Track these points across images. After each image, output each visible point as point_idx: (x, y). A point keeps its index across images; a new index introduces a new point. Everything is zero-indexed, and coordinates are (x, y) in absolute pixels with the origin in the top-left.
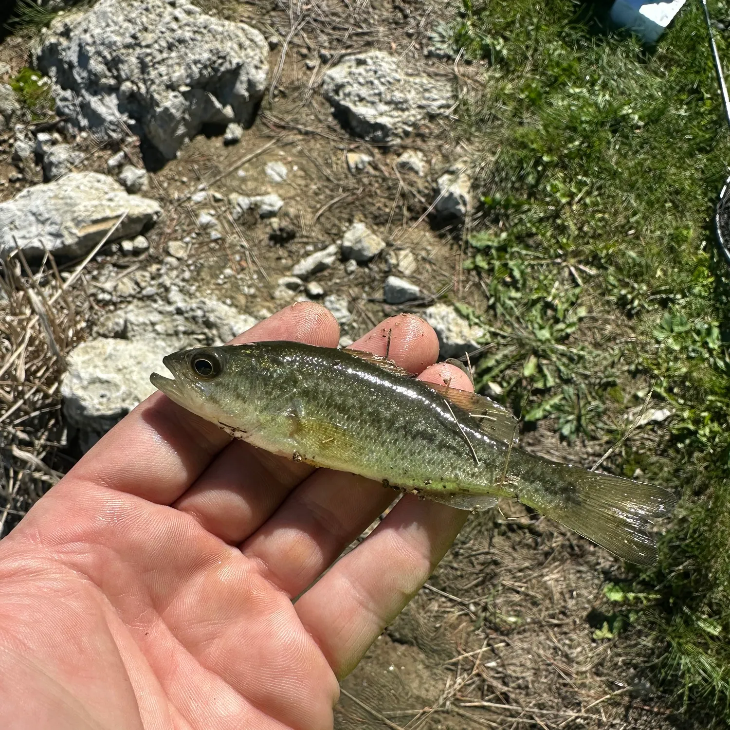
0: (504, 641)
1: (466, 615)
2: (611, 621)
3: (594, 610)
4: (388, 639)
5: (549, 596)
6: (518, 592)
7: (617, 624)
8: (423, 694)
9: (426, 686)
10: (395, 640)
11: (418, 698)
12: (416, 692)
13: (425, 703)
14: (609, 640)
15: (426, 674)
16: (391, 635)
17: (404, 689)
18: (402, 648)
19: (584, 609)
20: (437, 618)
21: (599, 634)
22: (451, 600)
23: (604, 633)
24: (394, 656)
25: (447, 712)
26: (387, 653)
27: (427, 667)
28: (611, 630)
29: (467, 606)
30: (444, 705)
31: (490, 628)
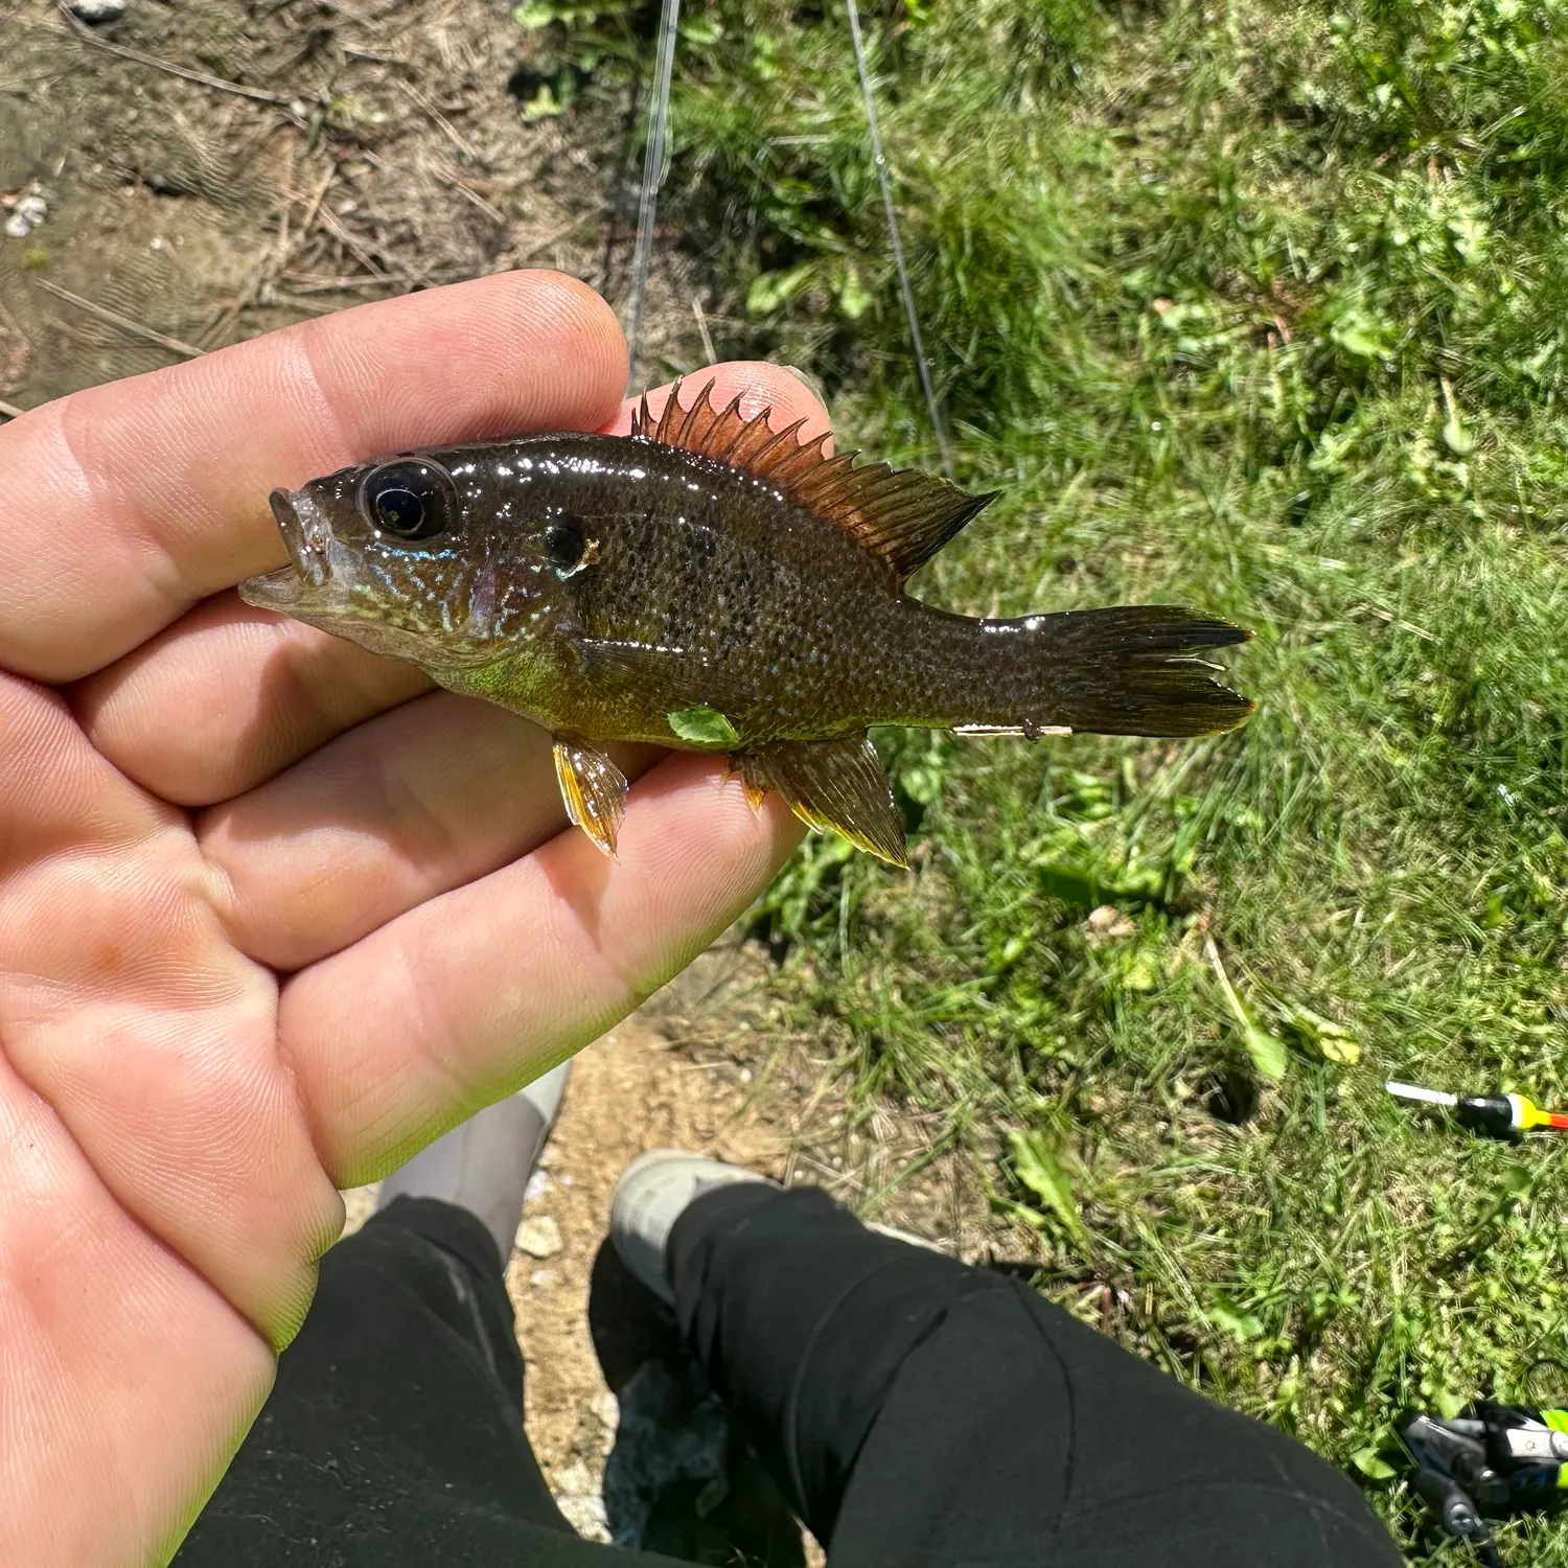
0: (365, 161)
1: (290, 124)
2: (553, 82)
3: (521, 66)
4: (146, 191)
5: (434, 59)
6: (378, 62)
7: (566, 86)
8: (219, 278)
9: (225, 263)
10: (160, 191)
11: (210, 288)
12: (206, 278)
13: (224, 292)
14: (554, 118)
15: (223, 245)
16: (148, 183)
17: (182, 276)
18: (173, 206)
19: (502, 68)
20: (231, 136)
21: (534, 109)
22: (255, 100)
23: (543, 105)
24: (161, 221)
25: (269, 306)
26: (148, 218)
27: (226, 232)
28: (556, 97)
29: (286, 106)
30: (259, 293)
31: (337, 141)
